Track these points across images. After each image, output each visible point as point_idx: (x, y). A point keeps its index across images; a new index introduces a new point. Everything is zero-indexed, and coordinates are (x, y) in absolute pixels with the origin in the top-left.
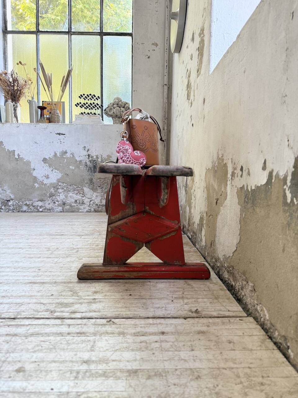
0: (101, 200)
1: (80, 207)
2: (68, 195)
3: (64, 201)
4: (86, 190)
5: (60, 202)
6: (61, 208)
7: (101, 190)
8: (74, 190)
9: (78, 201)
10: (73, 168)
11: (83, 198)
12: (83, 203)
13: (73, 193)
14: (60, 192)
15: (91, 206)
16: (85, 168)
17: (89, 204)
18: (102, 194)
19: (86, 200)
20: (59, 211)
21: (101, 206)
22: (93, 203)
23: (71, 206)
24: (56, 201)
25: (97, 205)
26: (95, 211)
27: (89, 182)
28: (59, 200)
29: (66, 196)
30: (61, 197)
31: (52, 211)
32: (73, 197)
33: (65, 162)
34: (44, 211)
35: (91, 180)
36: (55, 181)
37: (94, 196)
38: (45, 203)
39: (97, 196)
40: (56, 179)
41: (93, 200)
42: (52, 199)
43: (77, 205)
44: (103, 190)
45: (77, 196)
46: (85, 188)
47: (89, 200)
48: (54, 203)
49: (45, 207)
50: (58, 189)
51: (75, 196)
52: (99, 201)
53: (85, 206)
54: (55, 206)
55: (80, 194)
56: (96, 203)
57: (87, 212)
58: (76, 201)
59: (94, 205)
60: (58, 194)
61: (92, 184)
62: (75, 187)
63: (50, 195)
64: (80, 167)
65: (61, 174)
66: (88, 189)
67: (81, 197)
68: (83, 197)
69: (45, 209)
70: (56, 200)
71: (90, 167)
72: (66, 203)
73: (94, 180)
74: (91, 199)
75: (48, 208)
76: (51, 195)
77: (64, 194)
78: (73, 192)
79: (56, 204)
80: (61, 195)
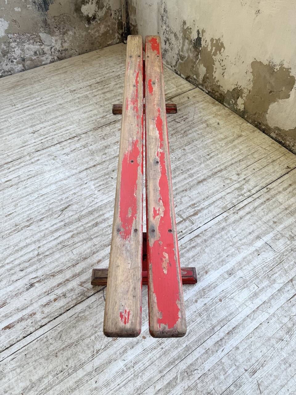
0: (62, 44)
1: (42, 58)
2: (24, 48)
3: (22, 57)
4: (43, 36)
5: (18, 59)
6: (21, 66)
7: (58, 31)
8: (29, 40)
9: (37, 52)
10: (20, 10)
11: (42, 47)
12: (44, 53)
13: (29, 44)
14: (13, 47)
15: (53, 54)
16: (34, 7)
17: (50, 53)
18: (61, 36)
19: (46, 49)
20: (20, 69)
21: (63, 50)
22: (54, 49)
23: (32, 60)
24: (14, 59)
25: (59, 51)
26: (60, 59)
27: (43, 25)
28: (16, 56)
29: (23, 50)
30: (17, 52)
31: (12, 72)
32: (30, 48)
33: (6, 3)
34: (4, 74)
35: (45, 21)
36: (3, 34)
37: (54, 41)
38: (2, 65)
39: (56, 41)
40: (3, 31)
41: (53, 46)
42: (7, 58)
43: (37, 57)
44: (61, 31)
45: (34, 47)
46: (41, 34)
47: (49, 48)
48: (12, 62)
49: (3, 69)
50: (9, 43)
51: (31, 46)
52: (60, 45)
53: (47, 55)
54: (14, 65)
55: (37, 42)
56: (58, 48)
57: (51, 62)
58: (35, 53)
59: (56, 52)
60: (13, 50)
61: (47, 26)
62: (29, 35)
63: (3, 54)
64: (28, 6)
65: (7, 21)
66: (45, 34)
67: (39, 47)
68: (42, 45)
69: (4, 72)
70: (12, 57)
71: (39, 4)
72: (25, 58)
73: (49, 21)
74: (51, 46)
75: (7, 70)
76: (5, 54)
77: (19, 48)
78: (27, 43)
79: (15, 63)
80: (15, 50)
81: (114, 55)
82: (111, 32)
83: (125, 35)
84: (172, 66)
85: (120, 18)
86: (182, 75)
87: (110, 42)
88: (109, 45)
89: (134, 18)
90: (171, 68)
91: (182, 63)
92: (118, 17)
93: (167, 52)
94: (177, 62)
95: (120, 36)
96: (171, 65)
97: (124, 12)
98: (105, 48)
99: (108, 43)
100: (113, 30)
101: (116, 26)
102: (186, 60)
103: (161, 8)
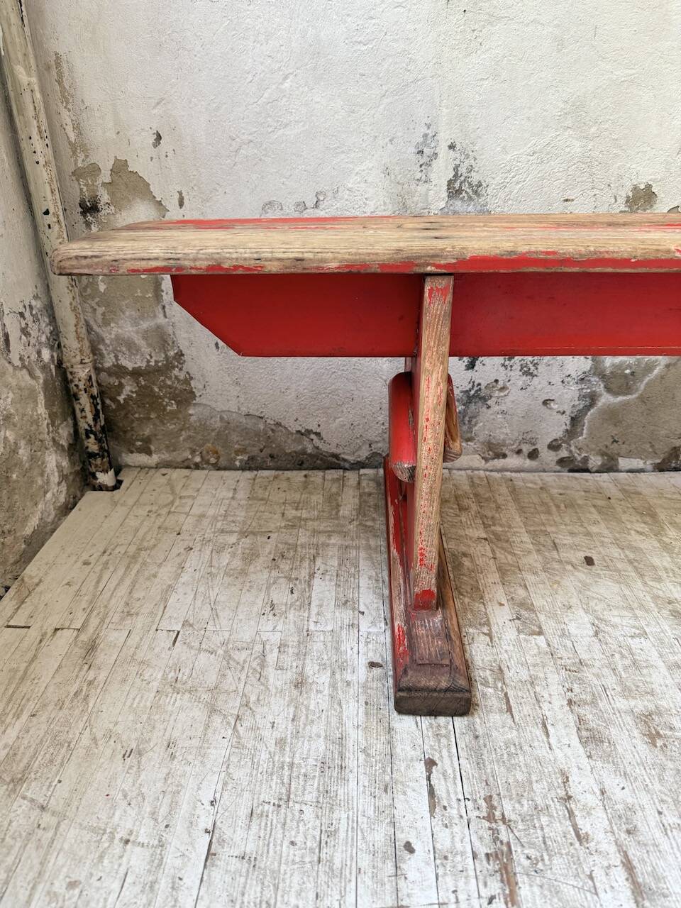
81: (166, 573)
82: (23, 453)
83: (99, 440)
84: (533, 455)
85: (46, 355)
86: (623, 463)
87: (33, 523)
88: (35, 543)
89: (145, 325)
90: (528, 463)
91: (625, 405)
92: (39, 353)
93: (484, 399)
94: (576, 421)
95: (65, 463)
96: (526, 449)
97: (74, 309)
98: (32, 570)
99: (28, 531)
100: (30, 442)
101: (42, 410)
102: (662, 377)
103: (422, 188)
